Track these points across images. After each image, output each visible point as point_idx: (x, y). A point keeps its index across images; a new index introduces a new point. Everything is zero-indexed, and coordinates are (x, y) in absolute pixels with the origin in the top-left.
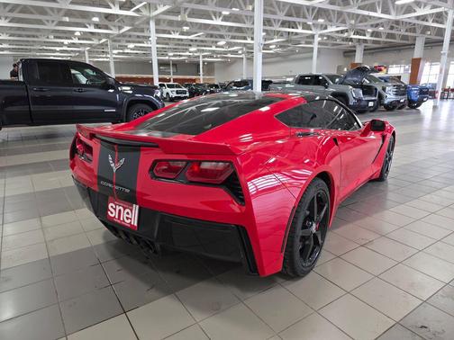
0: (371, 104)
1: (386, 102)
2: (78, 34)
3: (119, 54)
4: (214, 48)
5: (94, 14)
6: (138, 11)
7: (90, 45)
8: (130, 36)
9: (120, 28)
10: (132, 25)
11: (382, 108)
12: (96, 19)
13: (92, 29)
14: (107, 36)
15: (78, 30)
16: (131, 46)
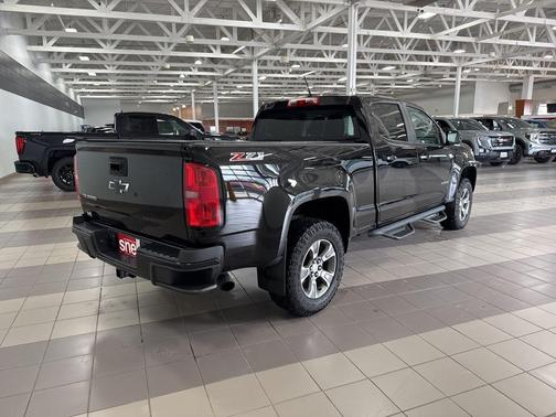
0: (504, 155)
1: (531, 152)
2: (182, 76)
3: (226, 95)
4: (335, 86)
5: (197, 58)
6: (241, 53)
7: (196, 87)
8: (237, 77)
9: (225, 70)
10: (237, 67)
11: (526, 159)
12: (198, 62)
13: (195, 72)
14: (213, 78)
15: (183, 74)
16: (240, 86)
